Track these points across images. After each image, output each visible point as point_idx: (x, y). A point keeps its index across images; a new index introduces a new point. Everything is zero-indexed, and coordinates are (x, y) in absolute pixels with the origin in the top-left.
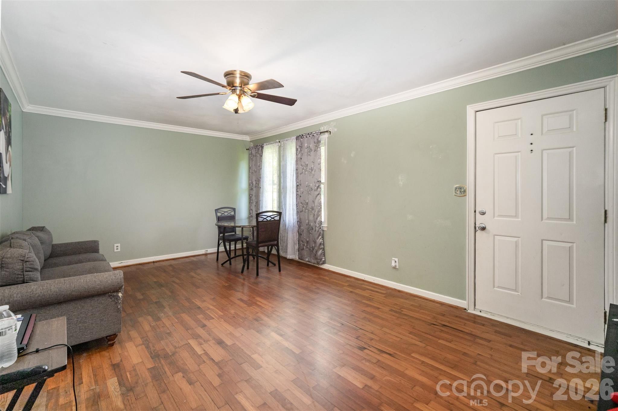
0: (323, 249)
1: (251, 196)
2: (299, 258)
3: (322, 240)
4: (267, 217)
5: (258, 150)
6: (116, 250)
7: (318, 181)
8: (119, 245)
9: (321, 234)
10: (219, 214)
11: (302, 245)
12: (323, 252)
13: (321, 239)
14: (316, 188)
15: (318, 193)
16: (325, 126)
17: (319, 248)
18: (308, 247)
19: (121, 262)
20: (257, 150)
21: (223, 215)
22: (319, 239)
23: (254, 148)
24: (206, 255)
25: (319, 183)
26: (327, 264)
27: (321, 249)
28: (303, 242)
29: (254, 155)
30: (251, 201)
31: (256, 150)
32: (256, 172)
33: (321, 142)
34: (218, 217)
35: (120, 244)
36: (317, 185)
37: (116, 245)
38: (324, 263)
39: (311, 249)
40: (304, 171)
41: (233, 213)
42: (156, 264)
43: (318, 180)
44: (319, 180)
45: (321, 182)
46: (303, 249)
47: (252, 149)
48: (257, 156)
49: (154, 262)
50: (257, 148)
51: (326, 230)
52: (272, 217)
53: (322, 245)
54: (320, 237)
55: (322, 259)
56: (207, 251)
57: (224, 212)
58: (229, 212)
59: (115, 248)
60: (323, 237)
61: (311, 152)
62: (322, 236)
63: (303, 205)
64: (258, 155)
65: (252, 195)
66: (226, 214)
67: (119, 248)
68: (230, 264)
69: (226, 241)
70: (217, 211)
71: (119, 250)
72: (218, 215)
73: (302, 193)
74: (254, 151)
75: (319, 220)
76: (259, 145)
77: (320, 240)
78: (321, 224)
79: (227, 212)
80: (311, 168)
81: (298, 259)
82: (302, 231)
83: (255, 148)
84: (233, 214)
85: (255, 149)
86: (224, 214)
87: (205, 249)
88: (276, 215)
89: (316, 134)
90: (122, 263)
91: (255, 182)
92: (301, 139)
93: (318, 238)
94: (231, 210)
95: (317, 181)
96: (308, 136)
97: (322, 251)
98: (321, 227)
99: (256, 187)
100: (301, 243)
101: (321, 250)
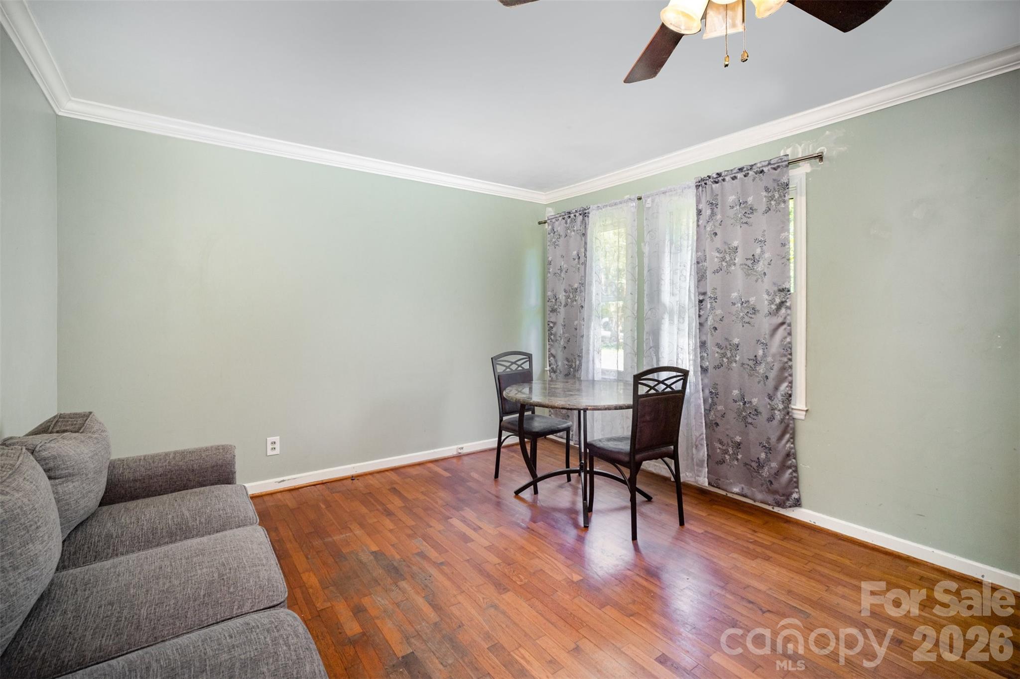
0: (793, 469)
1: (551, 325)
2: (709, 484)
3: (792, 446)
4: (656, 383)
5: (571, 222)
6: (270, 452)
7: (782, 290)
8: (277, 439)
9: (789, 428)
10: (500, 369)
11: (718, 451)
12: (795, 477)
13: (788, 441)
14: (774, 307)
15: (780, 320)
16: (800, 145)
17: (784, 466)
18: (740, 457)
19: (282, 479)
20: (569, 221)
21: (508, 370)
22: (784, 441)
23: (560, 218)
24: (459, 457)
25: (783, 293)
26: (805, 508)
27: (790, 467)
28: (721, 443)
29: (561, 234)
30: (552, 337)
31: (566, 223)
32: (566, 272)
33: (790, 186)
34: (499, 376)
35: (278, 437)
36: (778, 301)
37: (270, 440)
38: (798, 503)
39: (754, 465)
40: (724, 264)
41: (526, 366)
42: (358, 483)
43: (781, 288)
44: (784, 286)
45: (789, 291)
46: (722, 462)
47: (554, 220)
48: (570, 237)
49: (353, 478)
50: (569, 217)
51: (803, 417)
52: (667, 382)
53: (791, 457)
54: (787, 436)
55: (792, 493)
56: (462, 448)
57: (510, 364)
58: (519, 363)
59: (270, 446)
60: (793, 437)
61: (750, 216)
62: (791, 434)
63: (722, 351)
64: (573, 233)
65: (555, 323)
66: (514, 367)
67: (277, 446)
68: (536, 492)
69: (525, 435)
70: (494, 361)
71: (277, 451)
72: (498, 371)
73: (721, 320)
74: (560, 224)
75: (783, 393)
76: (576, 211)
77: (788, 445)
78: (790, 403)
79: (515, 363)
80: (752, 257)
81: (706, 484)
82: (719, 415)
83: (564, 219)
84: (528, 367)
85: (564, 221)
86: (511, 367)
87: (456, 444)
88: (675, 380)
89: (770, 167)
90: (283, 481)
91: (564, 294)
92: (714, 186)
93: (780, 438)
94: (526, 358)
95: (776, 289)
96: (740, 175)
97: (791, 474)
98: (790, 410)
99: (566, 305)
100: (718, 445)
101: (790, 471)
